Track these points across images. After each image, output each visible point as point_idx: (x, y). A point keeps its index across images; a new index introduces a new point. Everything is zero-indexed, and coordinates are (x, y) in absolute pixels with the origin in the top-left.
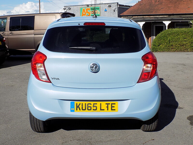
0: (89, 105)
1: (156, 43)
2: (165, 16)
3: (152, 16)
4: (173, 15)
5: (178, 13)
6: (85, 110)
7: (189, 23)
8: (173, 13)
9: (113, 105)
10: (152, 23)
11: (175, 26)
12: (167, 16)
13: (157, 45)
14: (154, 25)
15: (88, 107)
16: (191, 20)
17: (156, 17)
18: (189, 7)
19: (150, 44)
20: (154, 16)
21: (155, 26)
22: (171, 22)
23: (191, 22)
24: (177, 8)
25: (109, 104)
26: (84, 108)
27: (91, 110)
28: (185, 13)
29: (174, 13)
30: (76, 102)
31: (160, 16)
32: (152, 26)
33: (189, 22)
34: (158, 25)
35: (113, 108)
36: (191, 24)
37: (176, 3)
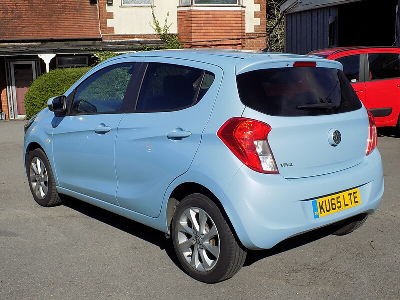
0: (333, 202)
1: (37, 100)
2: (35, 44)
3: (6, 44)
4: (52, 41)
5: (63, 38)
6: (329, 211)
7: (92, 57)
8: (52, 38)
9: (356, 195)
10: (7, 59)
11: (57, 63)
12: (39, 44)
13: (38, 104)
14: (10, 62)
15: (333, 204)
16: (96, 51)
17: (15, 45)
18: (80, 27)
19: (5, 104)
20: (11, 44)
21: (15, 65)
22: (55, 55)
23: (96, 55)
24: (57, 27)
25: (351, 194)
26: (328, 209)
27: (335, 209)
28: (75, 38)
29: (55, 38)
30: (318, 201)
31: (23, 44)
32: (7, 64)
33: (93, 55)
34: (20, 63)
35: (356, 200)
36: (97, 59)
37: (52, 17)
